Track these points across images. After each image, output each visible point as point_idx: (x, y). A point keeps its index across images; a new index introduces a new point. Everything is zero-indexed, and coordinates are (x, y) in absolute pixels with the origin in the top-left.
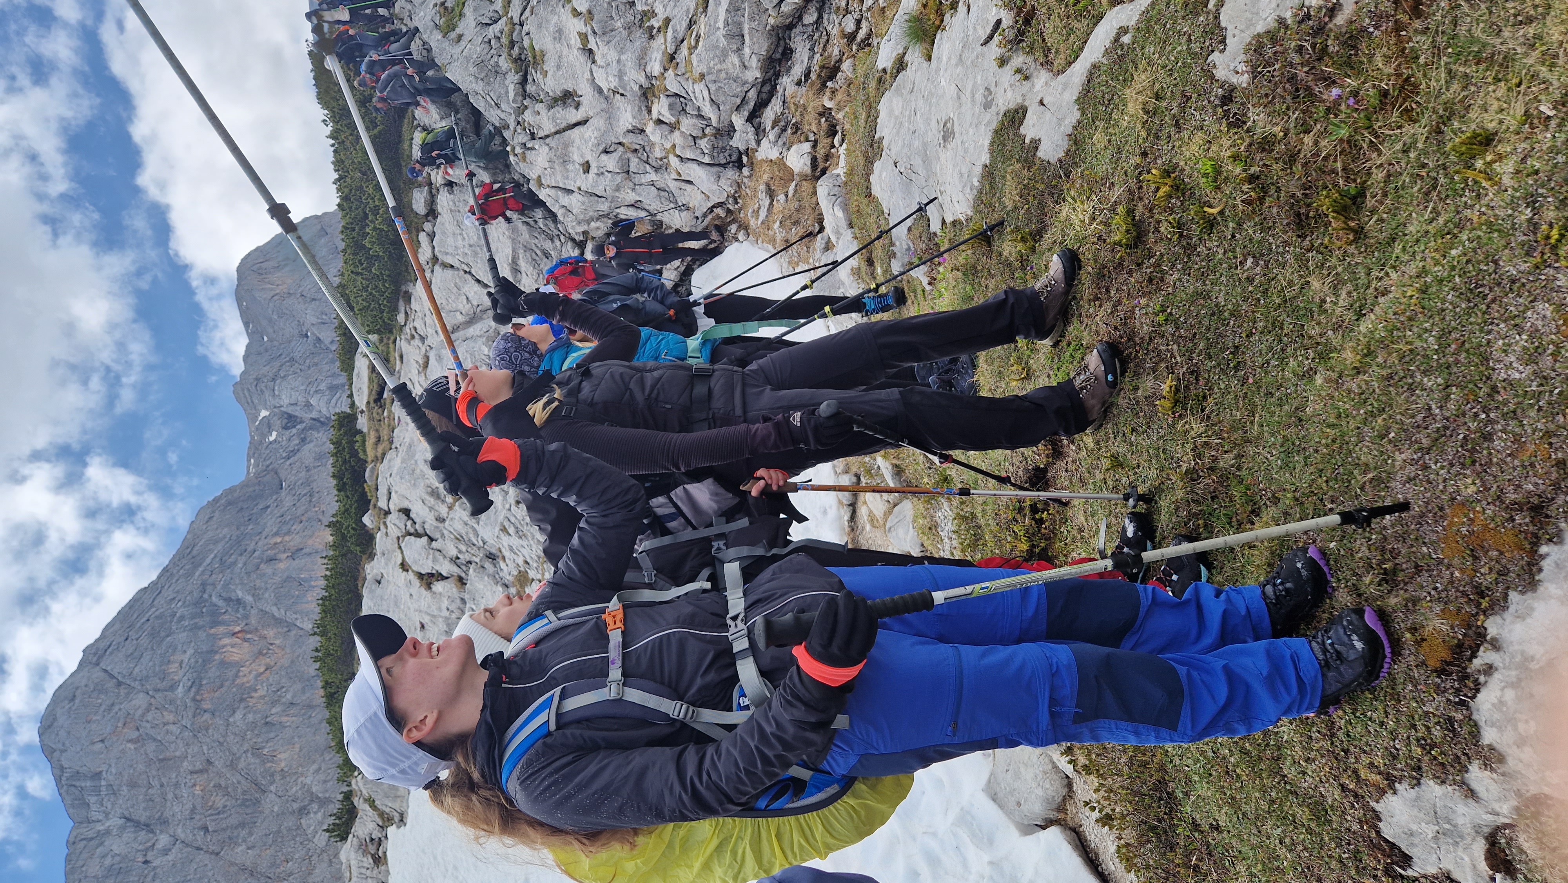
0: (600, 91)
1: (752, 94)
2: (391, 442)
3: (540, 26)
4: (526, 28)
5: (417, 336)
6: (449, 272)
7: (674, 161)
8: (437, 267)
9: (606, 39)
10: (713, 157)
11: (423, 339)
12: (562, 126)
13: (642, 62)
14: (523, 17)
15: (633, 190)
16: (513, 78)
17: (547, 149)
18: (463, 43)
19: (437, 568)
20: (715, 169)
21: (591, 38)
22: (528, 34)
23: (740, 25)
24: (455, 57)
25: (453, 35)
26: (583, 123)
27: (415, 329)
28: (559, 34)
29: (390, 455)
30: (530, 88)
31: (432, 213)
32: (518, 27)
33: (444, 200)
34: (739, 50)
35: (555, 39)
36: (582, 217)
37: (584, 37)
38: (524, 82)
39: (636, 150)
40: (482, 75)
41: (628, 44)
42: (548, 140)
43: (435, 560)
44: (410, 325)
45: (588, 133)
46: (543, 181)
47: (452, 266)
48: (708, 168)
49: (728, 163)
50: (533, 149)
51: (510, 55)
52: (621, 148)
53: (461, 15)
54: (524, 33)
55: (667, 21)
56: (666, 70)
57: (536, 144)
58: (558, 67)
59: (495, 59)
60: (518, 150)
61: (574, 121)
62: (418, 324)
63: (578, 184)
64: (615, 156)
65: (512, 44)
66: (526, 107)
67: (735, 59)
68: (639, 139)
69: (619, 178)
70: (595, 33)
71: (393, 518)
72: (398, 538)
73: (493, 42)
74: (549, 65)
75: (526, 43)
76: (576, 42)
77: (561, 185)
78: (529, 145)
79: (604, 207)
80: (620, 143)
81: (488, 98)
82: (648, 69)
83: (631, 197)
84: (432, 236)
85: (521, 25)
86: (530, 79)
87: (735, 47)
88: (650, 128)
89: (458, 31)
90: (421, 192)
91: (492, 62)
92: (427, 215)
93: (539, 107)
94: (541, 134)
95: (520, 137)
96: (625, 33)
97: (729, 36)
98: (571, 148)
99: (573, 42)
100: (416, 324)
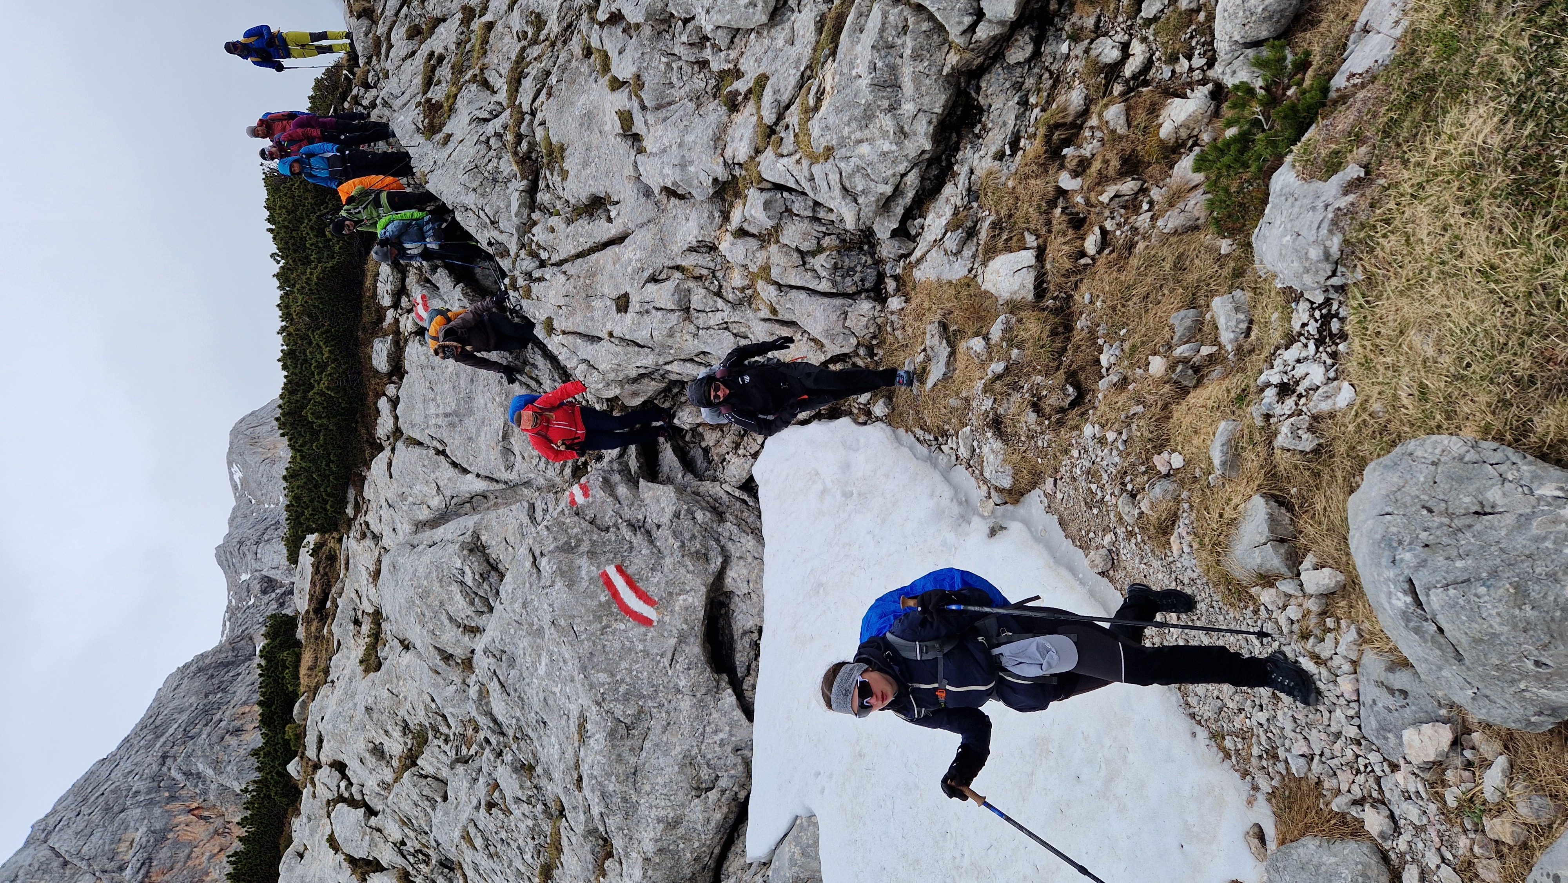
0: (648, 192)
1: (912, 179)
2: (326, 672)
3: (560, 110)
4: (539, 116)
5: (368, 534)
6: (417, 450)
7: (767, 292)
8: (400, 445)
9: (662, 114)
10: (834, 283)
11: (376, 538)
12: (586, 247)
13: (719, 141)
14: (536, 104)
15: (695, 335)
16: (520, 184)
17: (563, 278)
18: (451, 145)
19: (375, 854)
20: (838, 302)
21: (638, 117)
22: (542, 123)
23: (893, 69)
24: (440, 163)
25: (439, 137)
26: (619, 240)
27: (367, 523)
28: (589, 118)
29: (324, 690)
30: (542, 197)
31: (397, 371)
32: (528, 117)
33: (414, 352)
34: (892, 108)
35: (582, 125)
36: (612, 376)
37: (626, 118)
38: (532, 190)
39: (700, 278)
40: (476, 184)
41: (697, 119)
42: (565, 267)
43: (372, 844)
44: (361, 519)
45: (628, 252)
46: (556, 324)
47: (420, 444)
48: (826, 300)
49: (859, 293)
50: (541, 279)
51: (515, 153)
52: (678, 275)
53: (451, 110)
54: (536, 122)
55: (762, 81)
56: (758, 152)
57: (548, 273)
58: (585, 164)
59: (495, 162)
60: (521, 282)
61: (604, 238)
62: (371, 518)
63: (609, 327)
64: (669, 285)
65: (519, 138)
66: (535, 223)
67: (887, 122)
68: (705, 260)
69: (674, 318)
70: (644, 108)
71: (324, 775)
72: (328, 802)
73: (492, 141)
74: (571, 163)
75: (539, 133)
76: (613, 124)
77: (581, 330)
78: (537, 274)
79: (648, 360)
80: (677, 268)
81: (481, 214)
82: (728, 153)
83: (692, 346)
84: (395, 402)
85: (533, 114)
86: (542, 184)
87: (886, 104)
88: (726, 245)
89: (446, 130)
90: (384, 342)
91: (490, 167)
92: (390, 374)
93: (554, 221)
94: (555, 258)
95: (525, 263)
96: (691, 106)
97: (878, 86)
98: (599, 277)
99: (607, 128)
100: (368, 518)
